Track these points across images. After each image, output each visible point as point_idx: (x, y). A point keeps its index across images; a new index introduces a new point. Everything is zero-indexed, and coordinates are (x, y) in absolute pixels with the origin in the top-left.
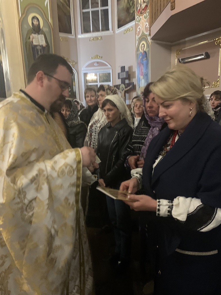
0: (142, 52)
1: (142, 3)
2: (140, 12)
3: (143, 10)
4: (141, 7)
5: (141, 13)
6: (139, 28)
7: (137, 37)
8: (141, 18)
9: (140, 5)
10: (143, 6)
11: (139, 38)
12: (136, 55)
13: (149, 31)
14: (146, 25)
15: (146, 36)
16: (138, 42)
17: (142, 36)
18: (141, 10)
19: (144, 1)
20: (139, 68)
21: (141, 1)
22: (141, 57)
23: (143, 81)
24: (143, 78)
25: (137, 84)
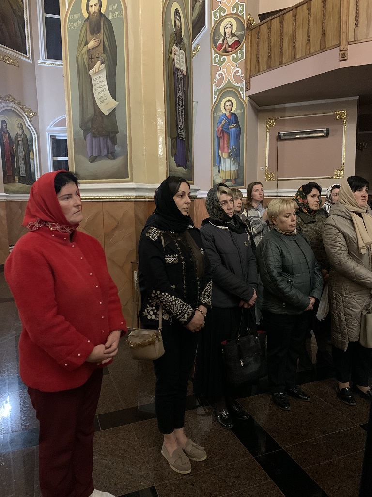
0: (227, 113)
1: (227, 36)
3: (230, 46)
5: (225, 51)
6: (220, 75)
7: (215, 89)
8: (224, 59)
9: (222, 38)
10: (231, 41)
12: (214, 118)
13: (244, 83)
14: (238, 72)
15: (236, 89)
16: (216, 96)
17: (226, 88)
18: (224, 46)
19: (232, 32)
20: (219, 139)
21: (225, 33)
22: (224, 122)
23: (228, 161)
24: (229, 157)
25: (214, 166)
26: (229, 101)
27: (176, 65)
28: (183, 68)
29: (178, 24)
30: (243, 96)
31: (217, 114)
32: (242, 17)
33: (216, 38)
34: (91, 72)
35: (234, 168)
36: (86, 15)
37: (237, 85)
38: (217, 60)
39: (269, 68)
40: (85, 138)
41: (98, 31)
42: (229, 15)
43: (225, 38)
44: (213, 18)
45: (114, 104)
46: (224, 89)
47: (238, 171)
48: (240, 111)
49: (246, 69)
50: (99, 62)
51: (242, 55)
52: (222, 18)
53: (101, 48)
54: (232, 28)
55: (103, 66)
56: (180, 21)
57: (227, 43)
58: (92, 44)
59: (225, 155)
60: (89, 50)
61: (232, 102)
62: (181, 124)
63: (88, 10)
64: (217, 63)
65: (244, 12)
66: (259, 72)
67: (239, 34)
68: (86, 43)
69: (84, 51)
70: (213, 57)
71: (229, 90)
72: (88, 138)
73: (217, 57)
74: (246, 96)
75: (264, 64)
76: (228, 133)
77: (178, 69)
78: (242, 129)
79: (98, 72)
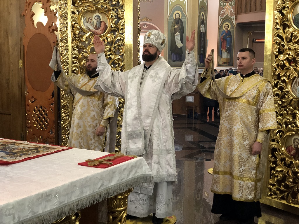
0: (226, 30)
5: (226, 0)
6: (223, 11)
7: (221, 18)
8: (225, 4)
11: (223, 19)
12: (219, 32)
13: (234, 16)
14: (232, 11)
15: (231, 19)
16: (221, 22)
17: (226, 18)
20: (221, 42)
22: (224, 34)
23: (226, 54)
24: (226, 51)
25: (219, 55)
26: (227, 24)
27: (202, 31)
28: (204, 31)
29: (203, 18)
30: (234, 23)
31: (221, 30)
34: (175, 35)
35: (228, 57)
36: (175, 18)
37: (231, 17)
38: (222, 4)
39: (246, 12)
41: (178, 23)
45: (182, 45)
46: (225, 19)
47: (230, 58)
48: (233, 30)
49: (236, 10)
50: (178, 32)
51: (234, 3)
53: (179, 28)
55: (179, 34)
56: (203, 17)
58: (176, 27)
59: (224, 50)
60: (175, 28)
61: (228, 25)
62: (202, 49)
63: (175, 17)
64: (222, 6)
66: (241, 13)
68: (174, 26)
69: (173, 28)
70: (220, 3)
72: (173, 54)
73: (222, 3)
74: (235, 23)
75: (244, 10)
76: (226, 40)
77: (202, 32)
78: (233, 38)
79: (178, 35)
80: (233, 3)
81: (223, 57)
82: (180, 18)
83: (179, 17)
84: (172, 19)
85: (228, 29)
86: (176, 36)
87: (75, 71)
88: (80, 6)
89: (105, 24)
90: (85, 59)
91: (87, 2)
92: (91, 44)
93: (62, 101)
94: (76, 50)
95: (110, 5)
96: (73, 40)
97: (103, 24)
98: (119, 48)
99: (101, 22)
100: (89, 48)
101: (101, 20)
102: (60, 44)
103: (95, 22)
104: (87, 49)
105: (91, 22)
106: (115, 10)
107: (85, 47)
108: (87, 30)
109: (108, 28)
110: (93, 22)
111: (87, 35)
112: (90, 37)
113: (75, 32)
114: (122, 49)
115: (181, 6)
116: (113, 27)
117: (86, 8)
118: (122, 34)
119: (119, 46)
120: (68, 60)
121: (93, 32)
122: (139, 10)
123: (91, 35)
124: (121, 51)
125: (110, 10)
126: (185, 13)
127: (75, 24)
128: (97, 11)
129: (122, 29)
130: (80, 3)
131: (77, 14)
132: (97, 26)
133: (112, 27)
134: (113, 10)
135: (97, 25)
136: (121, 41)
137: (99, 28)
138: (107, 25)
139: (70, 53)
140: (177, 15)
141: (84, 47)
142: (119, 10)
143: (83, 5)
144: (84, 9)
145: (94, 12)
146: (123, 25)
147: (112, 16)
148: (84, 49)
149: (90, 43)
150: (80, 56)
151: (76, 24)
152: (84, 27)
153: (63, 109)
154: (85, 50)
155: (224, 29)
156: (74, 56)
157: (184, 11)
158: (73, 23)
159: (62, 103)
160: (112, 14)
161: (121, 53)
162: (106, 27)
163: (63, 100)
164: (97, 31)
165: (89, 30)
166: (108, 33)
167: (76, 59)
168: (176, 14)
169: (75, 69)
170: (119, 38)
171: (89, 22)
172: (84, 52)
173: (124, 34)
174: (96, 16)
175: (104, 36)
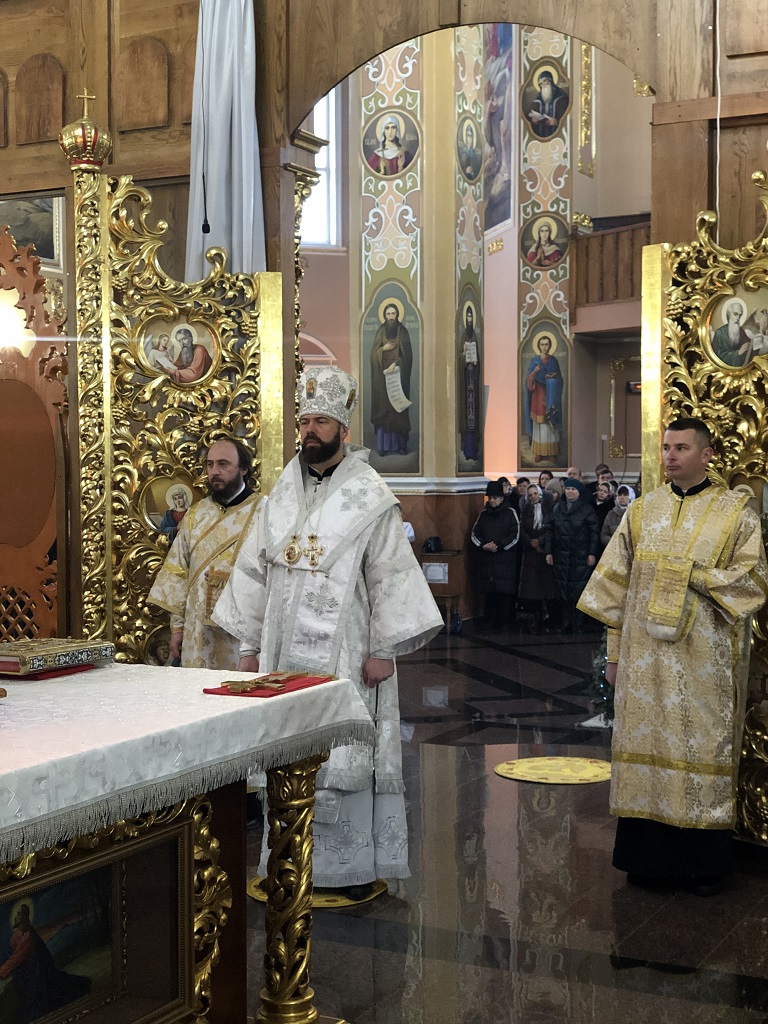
0: (543, 356)
1: (543, 242)
2: (535, 261)
3: (547, 258)
4: (540, 251)
5: (540, 263)
6: (532, 298)
7: (525, 318)
8: (538, 275)
9: (535, 245)
10: (549, 250)
11: (532, 322)
12: (521, 361)
13: (568, 312)
14: (558, 296)
15: (557, 320)
16: (526, 329)
17: (540, 319)
18: (538, 257)
19: (549, 238)
20: (530, 393)
21: (540, 238)
22: (537, 368)
23: (544, 428)
24: (546, 421)
25: (523, 434)
26: (545, 338)
27: (468, 360)
28: (474, 359)
29: (470, 319)
30: (567, 333)
31: (527, 355)
32: (565, 217)
33: (527, 243)
34: (385, 371)
35: (553, 439)
36: (383, 321)
37: (557, 315)
38: (528, 275)
39: (602, 299)
40: (376, 432)
41: (395, 336)
42: (546, 214)
43: (539, 245)
44: (522, 214)
45: (407, 403)
46: (538, 320)
47: (559, 443)
48: (561, 354)
49: (570, 295)
50: (394, 364)
51: (565, 271)
52: (536, 217)
53: (396, 352)
54: (550, 232)
56: (472, 316)
57: (543, 252)
58: (387, 346)
59: (540, 419)
60: (384, 352)
61: (549, 340)
62: (471, 416)
63: (385, 316)
64: (527, 279)
65: (568, 212)
66: (587, 302)
67: (560, 241)
68: (382, 345)
69: (379, 352)
70: (522, 271)
71: (544, 321)
72: (379, 431)
73: (527, 271)
74: (571, 334)
75: (595, 293)
76: (544, 386)
77: (469, 364)
78: (564, 381)
79: (392, 373)
80: (561, 273)
81: (535, 438)
82: (400, 319)
83: (398, 315)
84: (373, 323)
85: (551, 353)
86: (390, 376)
87: (122, 485)
88: (136, 306)
89: (205, 351)
90: (149, 449)
91: (157, 294)
92: (165, 409)
93: (85, 568)
94: (123, 425)
95: (217, 302)
96: (116, 398)
97: (198, 351)
98: (246, 418)
99: (194, 347)
100: (160, 420)
101: (194, 343)
102: (81, 409)
103: (178, 347)
104: (153, 422)
105: (165, 348)
106: (233, 314)
107: (150, 418)
108: (154, 369)
109: (214, 363)
110: (173, 347)
111: (156, 383)
112: (164, 389)
113: (122, 375)
114: (252, 420)
115: (402, 283)
116: (228, 360)
117: (152, 311)
118: (253, 378)
119: (245, 412)
120: (103, 452)
121: (171, 376)
122: (297, 311)
123: (165, 382)
124: (250, 425)
125: (220, 314)
126: (416, 306)
127: (121, 353)
128: (184, 318)
129: (253, 365)
130: (137, 297)
131: (128, 325)
132: (184, 360)
133: (224, 361)
134: (228, 313)
135: (184, 357)
136: (251, 399)
137: (189, 364)
138: (211, 355)
139: (107, 434)
140: (391, 310)
141: (147, 416)
142: (244, 314)
143: (145, 302)
144: (148, 314)
145: (175, 319)
146: (254, 355)
147: (224, 331)
148: (145, 422)
149: (165, 406)
150: (136, 443)
151: (124, 355)
152: (145, 362)
153: (86, 593)
154: (149, 425)
155: (538, 352)
156: (119, 442)
157: (411, 299)
158: (117, 350)
159: (85, 575)
160: (223, 326)
161: (250, 430)
162: (207, 362)
163: (87, 565)
164: (182, 372)
165: (162, 368)
166: (215, 377)
167: (123, 452)
168: (386, 308)
169: (122, 480)
170: (243, 390)
171: (161, 348)
172: (147, 430)
173: (257, 380)
174: (179, 332)
175: (202, 385)
